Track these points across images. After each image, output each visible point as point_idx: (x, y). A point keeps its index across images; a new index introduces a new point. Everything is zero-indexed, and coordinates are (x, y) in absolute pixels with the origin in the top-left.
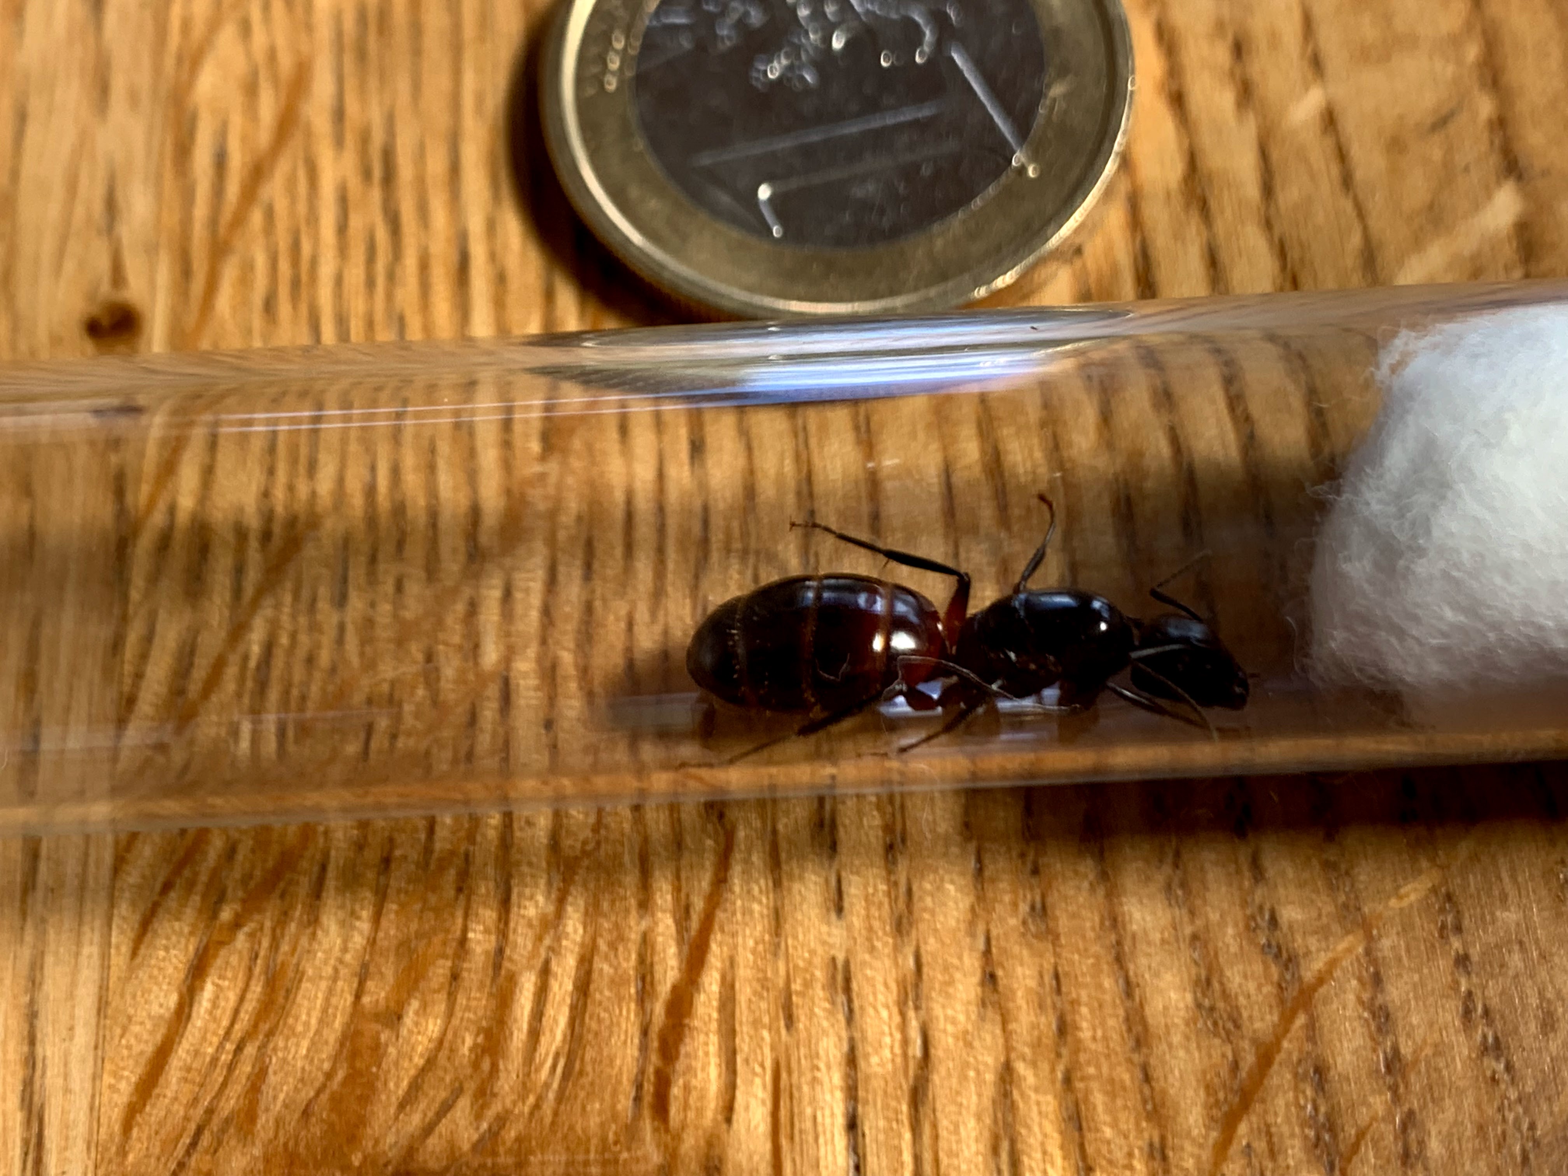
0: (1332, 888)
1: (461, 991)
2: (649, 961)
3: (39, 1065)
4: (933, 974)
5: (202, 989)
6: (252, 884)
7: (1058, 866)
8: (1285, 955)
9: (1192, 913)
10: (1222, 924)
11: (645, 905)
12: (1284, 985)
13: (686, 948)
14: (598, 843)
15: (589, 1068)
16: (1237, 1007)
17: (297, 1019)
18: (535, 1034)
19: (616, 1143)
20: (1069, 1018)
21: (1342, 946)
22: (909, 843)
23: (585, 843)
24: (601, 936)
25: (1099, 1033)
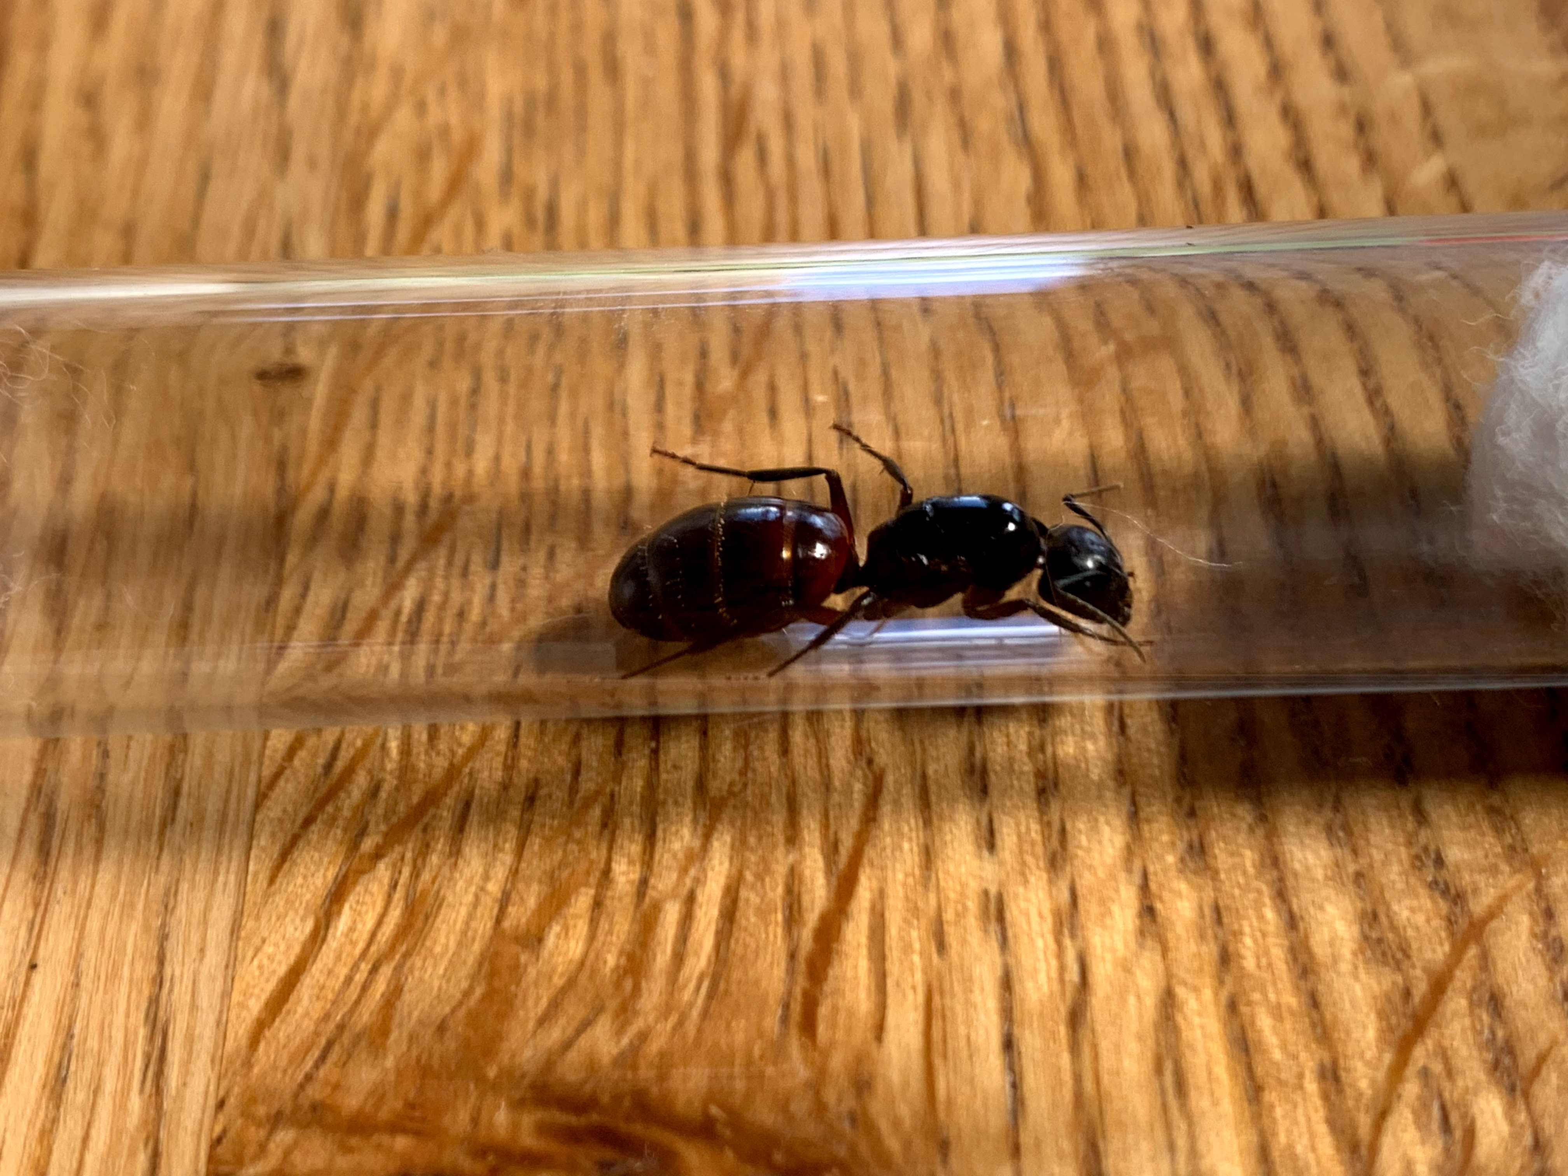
0: (1498, 831)
1: (604, 916)
2: (796, 889)
3: (167, 985)
4: (1089, 908)
5: (339, 913)
6: (394, 820)
7: (1216, 810)
8: (1453, 891)
9: (1355, 852)
10: (1385, 863)
11: (793, 839)
12: (1453, 918)
13: (834, 880)
14: (745, 785)
15: (734, 988)
16: (1406, 939)
17: (435, 942)
18: (679, 958)
19: (762, 1057)
20: (1231, 948)
21: (1512, 883)
22: (1061, 787)
23: (732, 784)
24: (748, 868)
25: (1264, 961)
